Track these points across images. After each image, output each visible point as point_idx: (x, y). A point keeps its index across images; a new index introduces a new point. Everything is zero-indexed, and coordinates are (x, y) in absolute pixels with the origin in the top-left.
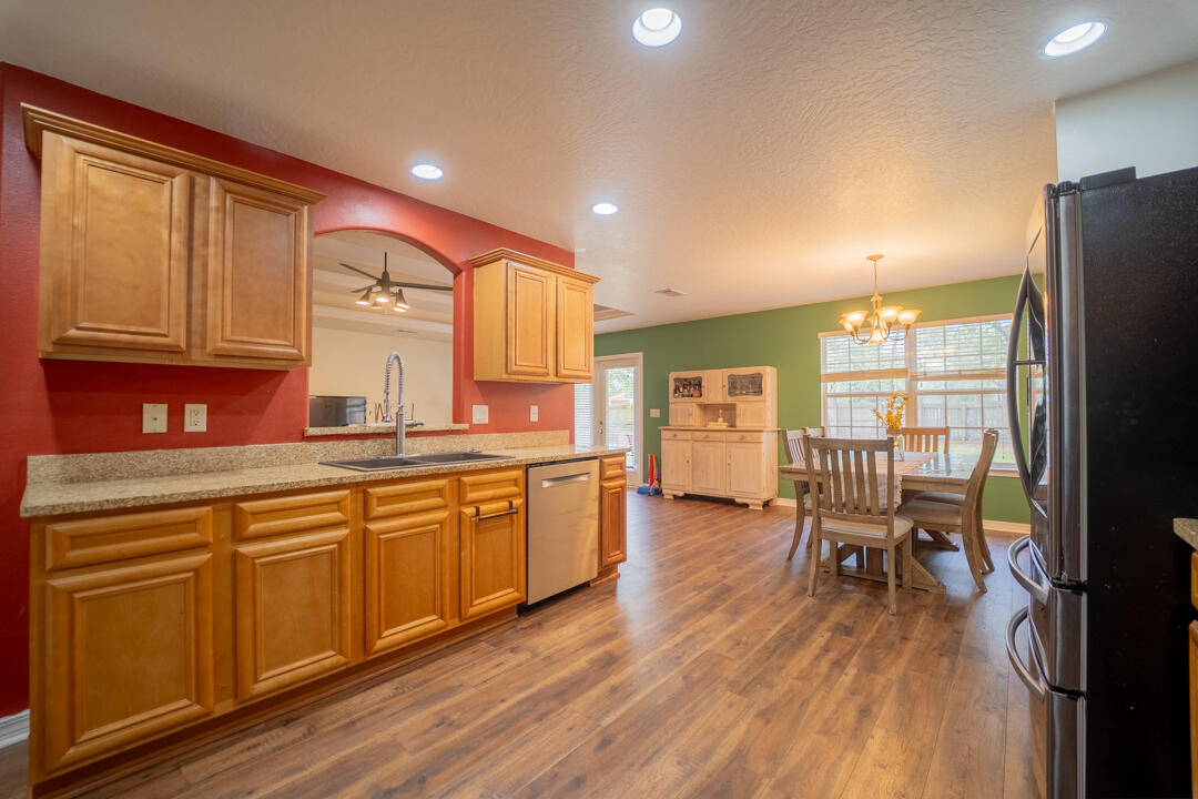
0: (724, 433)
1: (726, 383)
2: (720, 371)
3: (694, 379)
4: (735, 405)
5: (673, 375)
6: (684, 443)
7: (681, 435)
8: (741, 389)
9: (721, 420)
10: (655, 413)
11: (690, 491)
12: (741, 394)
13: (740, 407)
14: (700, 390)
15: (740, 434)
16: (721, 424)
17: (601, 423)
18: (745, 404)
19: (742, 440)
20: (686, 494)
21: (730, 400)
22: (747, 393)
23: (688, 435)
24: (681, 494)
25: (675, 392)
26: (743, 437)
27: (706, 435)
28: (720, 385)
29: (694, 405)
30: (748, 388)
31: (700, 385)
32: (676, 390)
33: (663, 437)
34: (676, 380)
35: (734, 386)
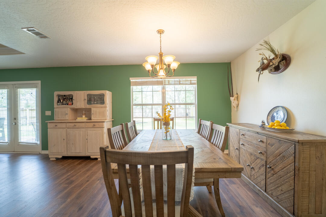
0: (84, 124)
1: (86, 98)
2: (83, 92)
3: (69, 95)
4: (91, 109)
5: (56, 93)
6: (61, 130)
7: (59, 125)
8: (94, 101)
9: (84, 116)
10: (48, 113)
11: (66, 154)
12: (94, 104)
13: (93, 110)
14: (72, 101)
15: (92, 124)
16: (84, 119)
17: (15, 119)
18: (95, 109)
19: (94, 126)
20: (63, 157)
21: (88, 106)
22: (97, 103)
23: (64, 125)
24: (60, 157)
25: (58, 102)
26: (94, 125)
27: (75, 124)
28: (83, 99)
29: (69, 109)
30: (97, 101)
31: (72, 99)
32: (59, 101)
33: (48, 127)
34: (59, 96)
35: (90, 100)
